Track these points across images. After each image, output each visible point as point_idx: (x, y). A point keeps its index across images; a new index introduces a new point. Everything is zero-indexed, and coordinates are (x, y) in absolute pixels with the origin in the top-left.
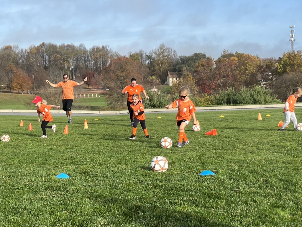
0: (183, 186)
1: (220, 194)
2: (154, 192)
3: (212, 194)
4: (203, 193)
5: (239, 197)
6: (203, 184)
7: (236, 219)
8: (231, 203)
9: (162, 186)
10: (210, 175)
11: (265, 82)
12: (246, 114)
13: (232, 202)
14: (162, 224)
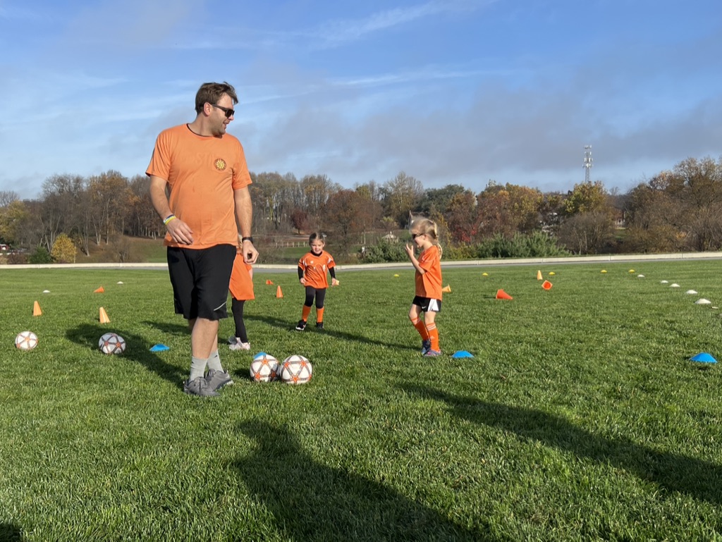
0: (428, 372)
1: (480, 385)
2: (387, 380)
3: (469, 384)
4: (456, 383)
5: (508, 389)
6: (456, 369)
7: (502, 420)
8: (494, 398)
9: (398, 372)
10: (466, 358)
11: (547, 226)
12: (520, 271)
13: (497, 396)
14: (397, 425)
